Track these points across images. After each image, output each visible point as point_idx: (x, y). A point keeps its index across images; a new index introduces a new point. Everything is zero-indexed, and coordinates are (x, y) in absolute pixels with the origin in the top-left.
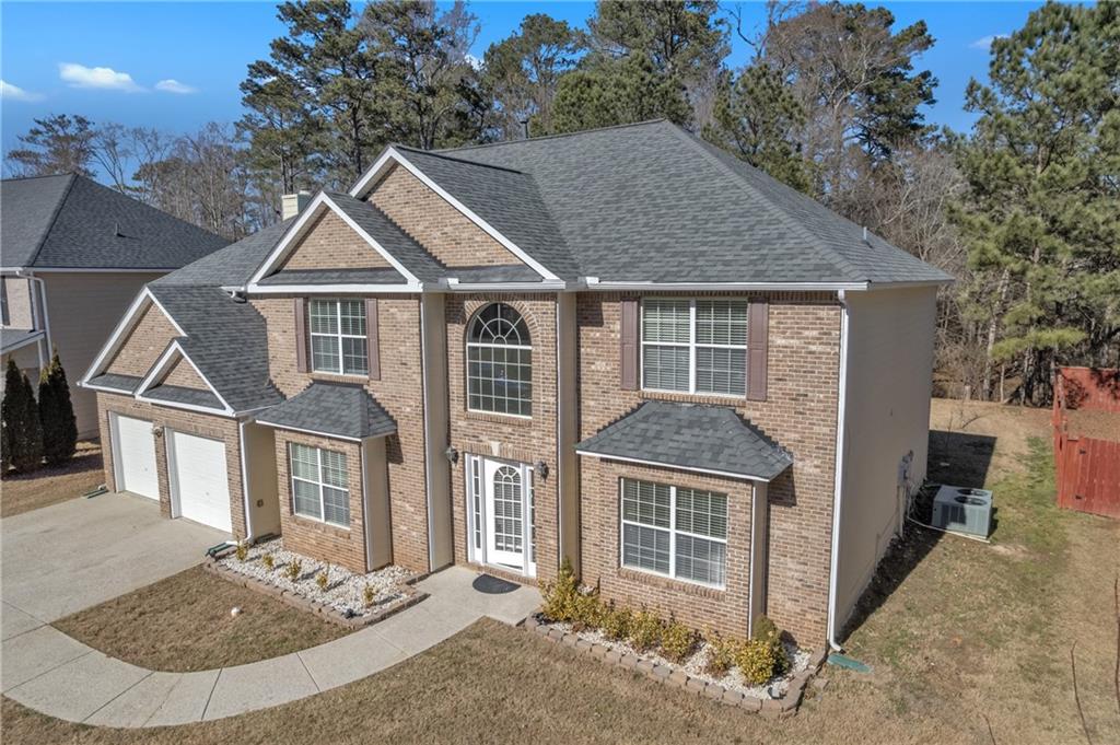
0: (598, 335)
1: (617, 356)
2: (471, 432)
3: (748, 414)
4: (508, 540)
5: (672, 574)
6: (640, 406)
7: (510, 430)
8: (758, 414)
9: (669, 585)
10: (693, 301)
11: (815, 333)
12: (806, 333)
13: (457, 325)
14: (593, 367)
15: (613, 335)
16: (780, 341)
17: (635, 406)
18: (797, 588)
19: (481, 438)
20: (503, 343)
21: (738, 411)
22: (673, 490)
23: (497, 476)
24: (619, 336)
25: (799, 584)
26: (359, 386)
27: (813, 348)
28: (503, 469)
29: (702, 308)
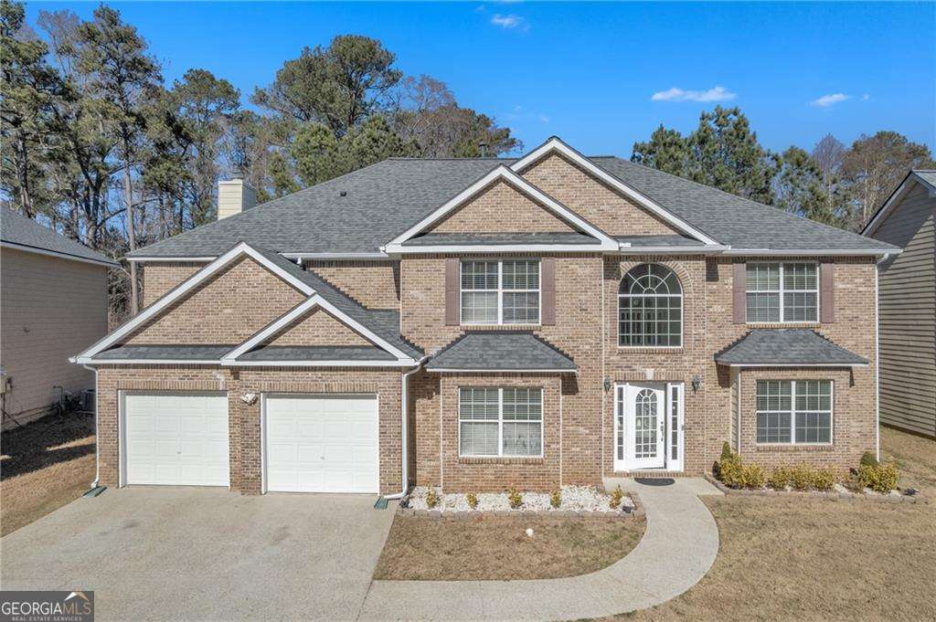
0: (715, 287)
1: (730, 301)
2: (624, 363)
3: (822, 332)
4: (646, 449)
5: (793, 442)
6: (748, 334)
7: (663, 358)
8: (828, 331)
9: (796, 449)
10: (781, 263)
11: (862, 280)
12: (856, 280)
13: (611, 281)
14: (711, 310)
15: (727, 287)
16: (841, 286)
17: (744, 334)
18: (858, 438)
19: (634, 367)
20: (654, 293)
21: (816, 330)
22: (794, 384)
23: (639, 398)
24: (731, 287)
25: (858, 435)
26: (529, 332)
27: (860, 289)
28: (643, 392)
29: (788, 268)
